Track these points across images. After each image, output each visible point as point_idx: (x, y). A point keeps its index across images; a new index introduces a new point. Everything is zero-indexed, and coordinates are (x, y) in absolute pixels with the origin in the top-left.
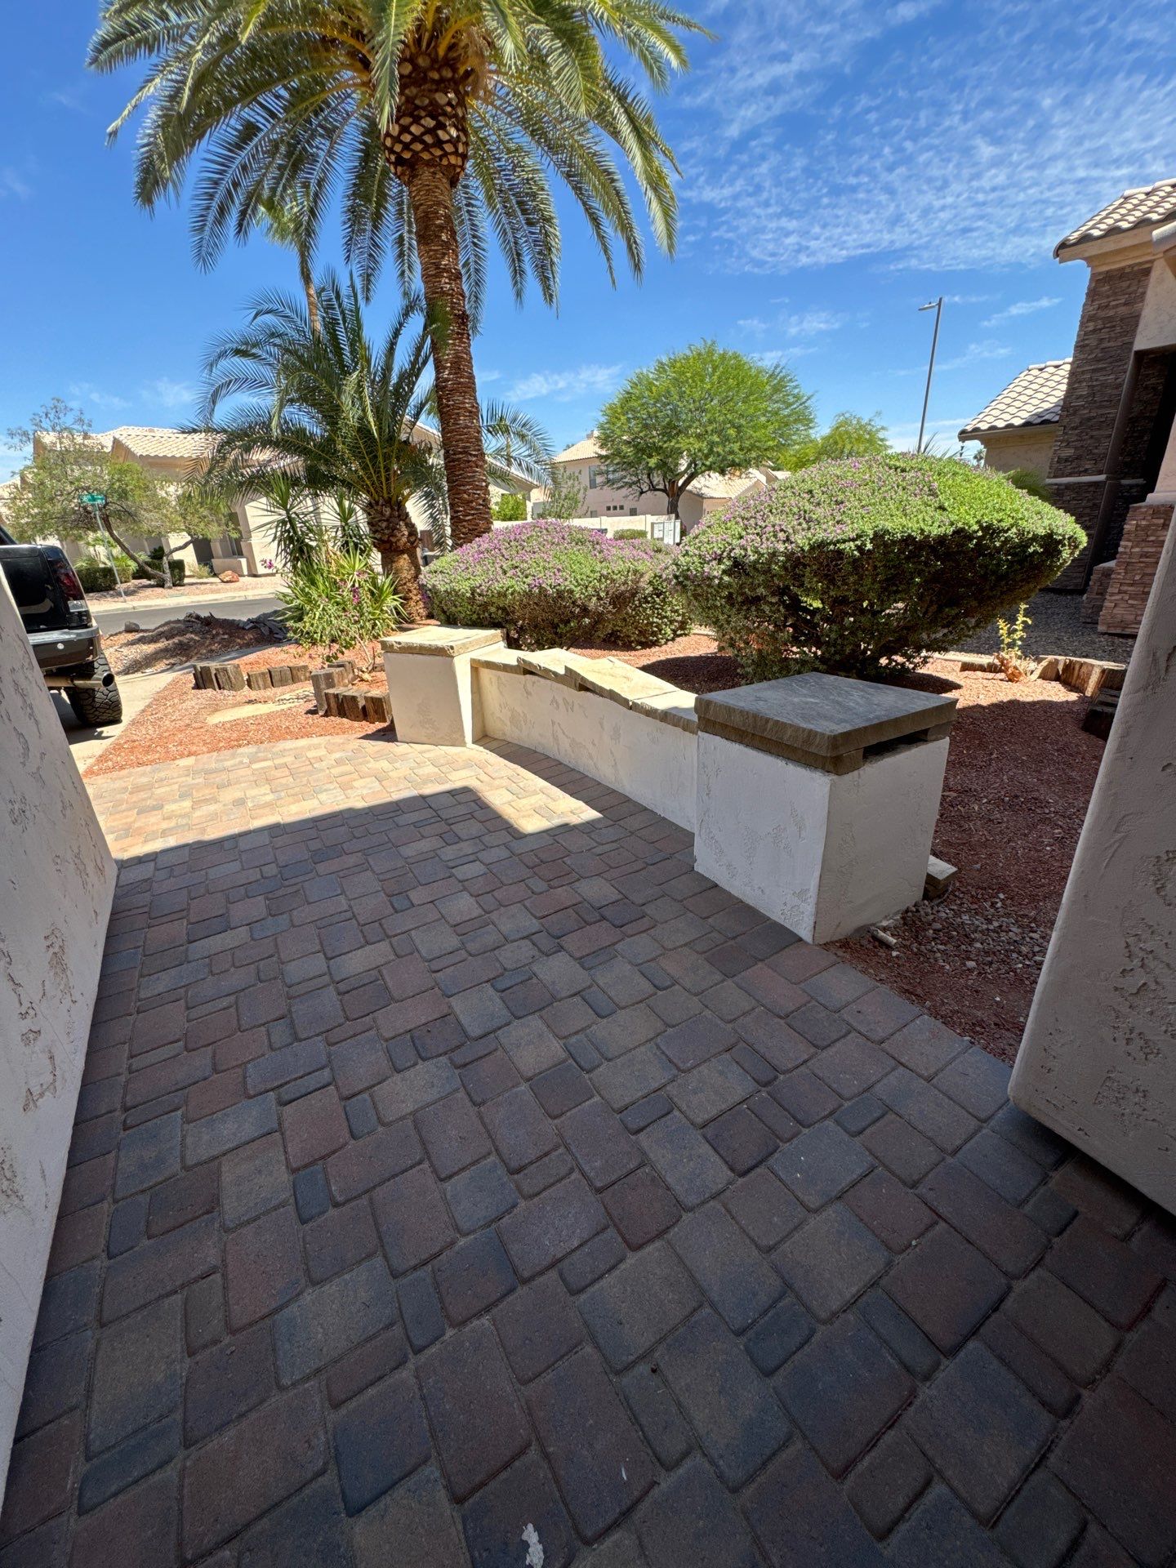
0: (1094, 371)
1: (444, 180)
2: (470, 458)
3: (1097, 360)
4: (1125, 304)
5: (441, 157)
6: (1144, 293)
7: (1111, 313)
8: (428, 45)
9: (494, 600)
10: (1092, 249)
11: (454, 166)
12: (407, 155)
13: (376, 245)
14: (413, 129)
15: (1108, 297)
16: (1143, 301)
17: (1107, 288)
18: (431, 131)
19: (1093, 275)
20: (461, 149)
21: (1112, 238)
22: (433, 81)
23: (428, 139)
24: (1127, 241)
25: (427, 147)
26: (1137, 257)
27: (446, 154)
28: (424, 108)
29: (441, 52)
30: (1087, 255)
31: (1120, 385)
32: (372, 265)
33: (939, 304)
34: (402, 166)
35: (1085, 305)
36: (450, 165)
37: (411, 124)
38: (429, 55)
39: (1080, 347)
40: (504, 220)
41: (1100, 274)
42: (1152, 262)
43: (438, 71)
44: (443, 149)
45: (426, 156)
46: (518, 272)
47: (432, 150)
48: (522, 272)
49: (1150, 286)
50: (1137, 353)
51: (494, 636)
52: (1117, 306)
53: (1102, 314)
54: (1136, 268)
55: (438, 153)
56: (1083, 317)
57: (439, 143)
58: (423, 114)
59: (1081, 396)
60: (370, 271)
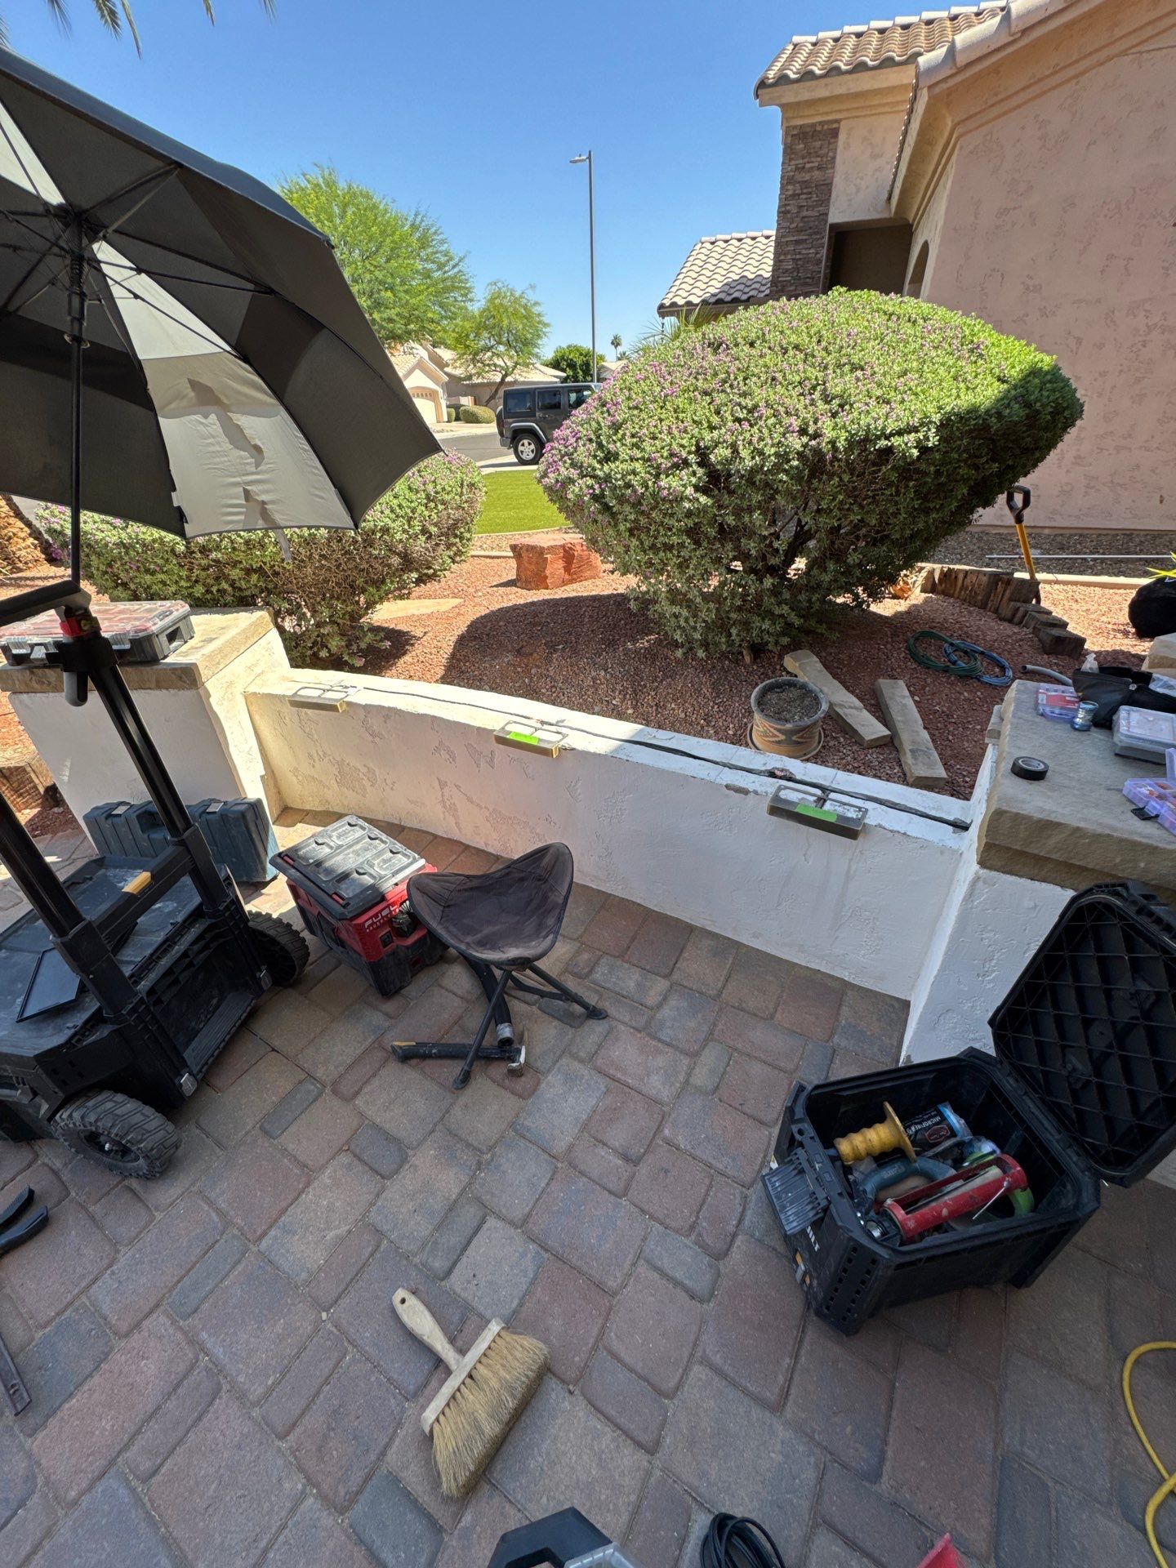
0: (797, 242)
3: (799, 231)
4: (819, 168)
6: (834, 158)
7: (807, 177)
9: (241, 556)
10: (790, 95)
15: (803, 158)
16: (833, 168)
17: (802, 146)
19: (787, 128)
21: (808, 84)
24: (821, 91)
26: (827, 113)
30: (784, 101)
31: (820, 261)
33: (589, 158)
35: (783, 163)
39: (783, 213)
41: (795, 127)
42: (838, 121)
49: (839, 150)
50: (832, 226)
51: (256, 625)
52: (811, 169)
53: (799, 177)
54: (826, 127)
56: (782, 178)
59: (787, 270)
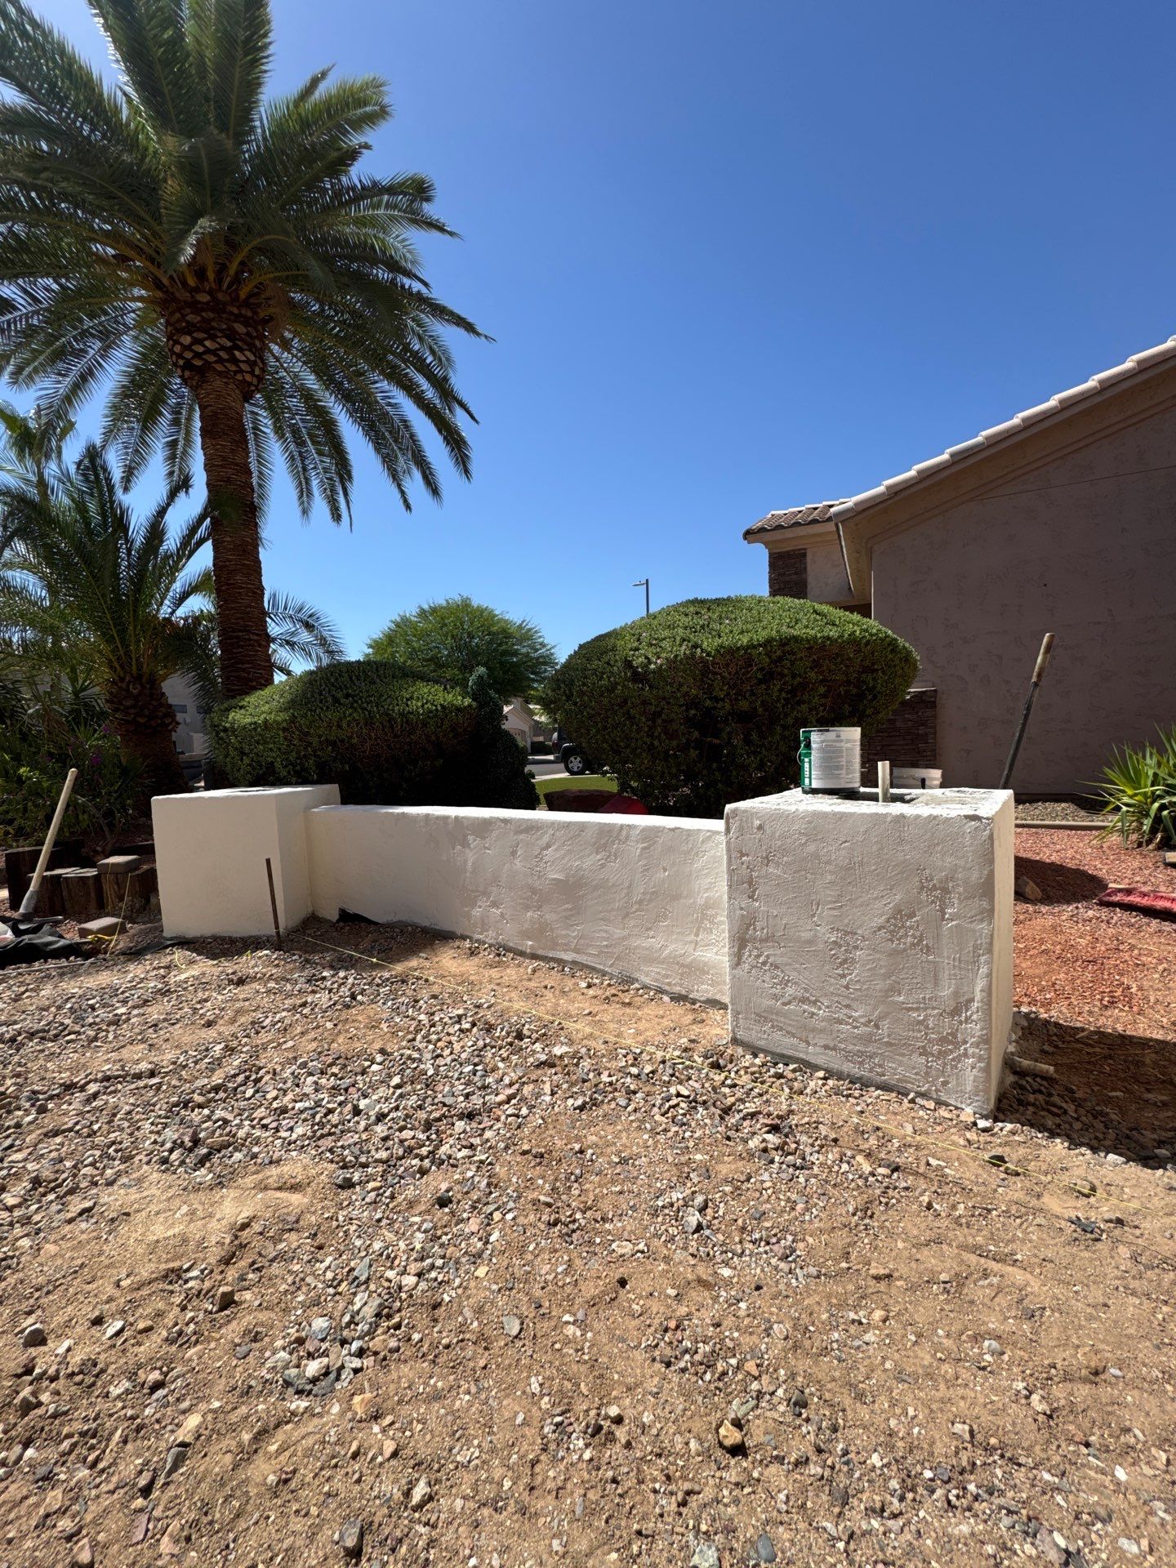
1: (237, 392)
2: (252, 637)
4: (796, 574)
5: (236, 373)
6: (806, 567)
7: (788, 579)
8: (229, 287)
10: (767, 537)
11: (250, 384)
12: (198, 363)
13: (145, 443)
14: (207, 343)
15: (783, 569)
16: (806, 573)
17: (781, 563)
18: (229, 350)
19: (771, 555)
20: (257, 372)
21: (779, 531)
22: (231, 313)
23: (223, 354)
25: (221, 361)
26: (796, 545)
27: (241, 371)
28: (221, 331)
29: (243, 295)
30: (764, 540)
32: (137, 459)
34: (191, 371)
36: (244, 381)
37: (206, 339)
38: (230, 295)
40: (292, 447)
41: (774, 554)
42: (805, 549)
43: (238, 308)
44: (238, 366)
45: (219, 367)
46: (304, 492)
47: (226, 364)
48: (310, 494)
52: (790, 575)
53: (781, 579)
54: (796, 552)
55: (234, 368)
57: (235, 361)
58: (220, 334)
60: (133, 465)
